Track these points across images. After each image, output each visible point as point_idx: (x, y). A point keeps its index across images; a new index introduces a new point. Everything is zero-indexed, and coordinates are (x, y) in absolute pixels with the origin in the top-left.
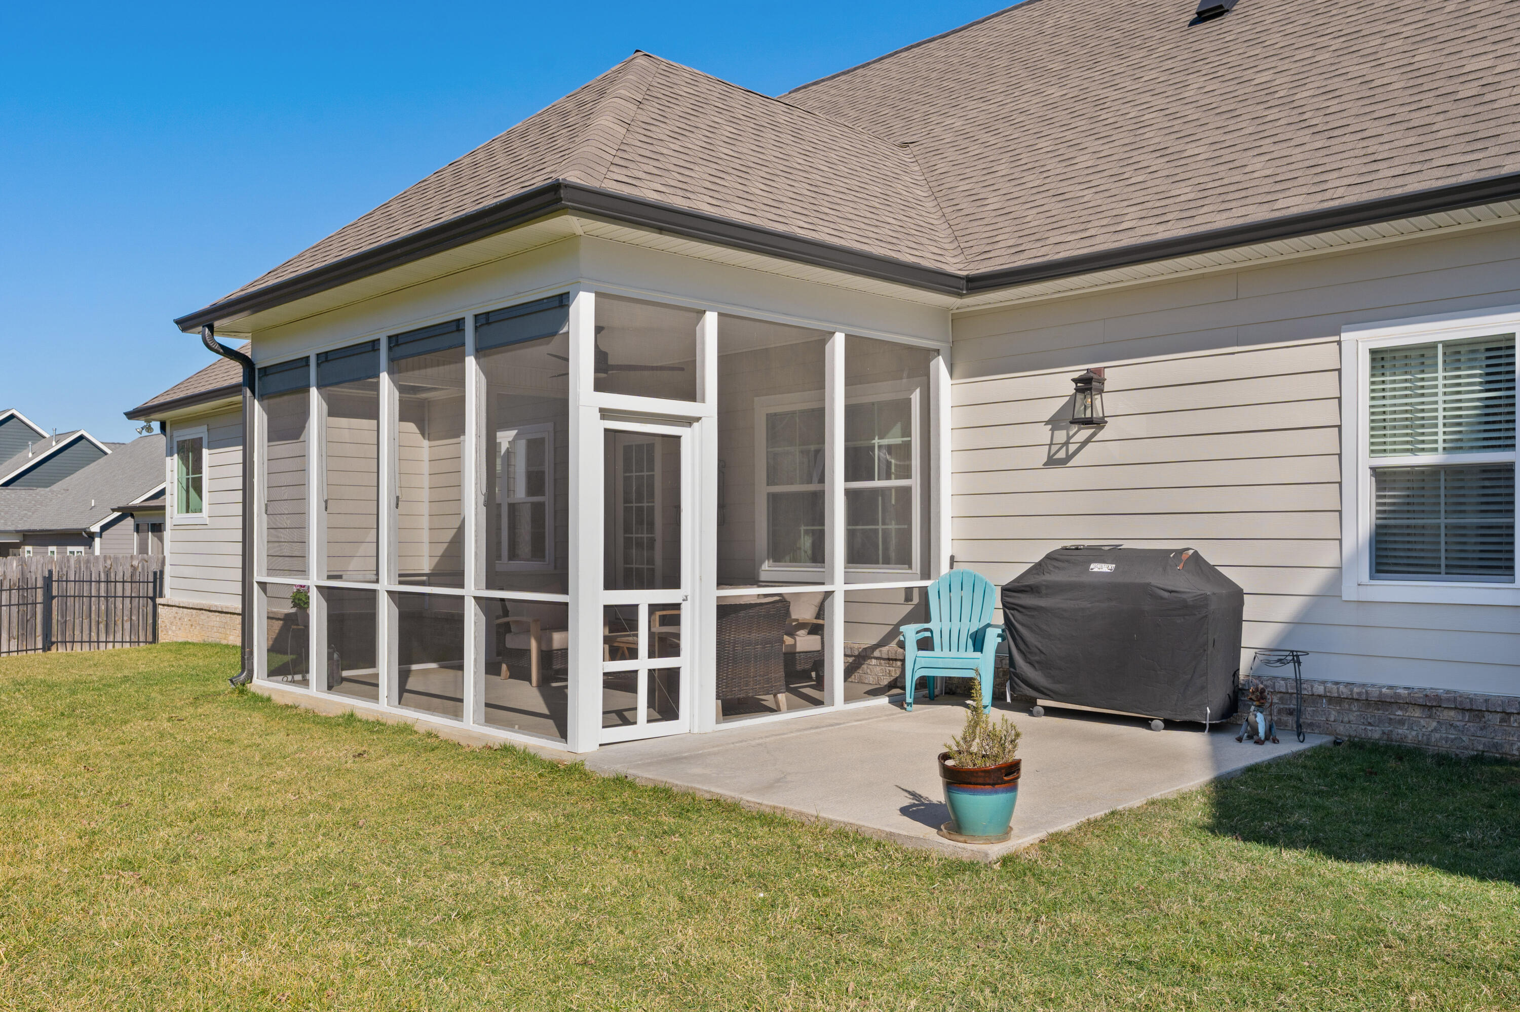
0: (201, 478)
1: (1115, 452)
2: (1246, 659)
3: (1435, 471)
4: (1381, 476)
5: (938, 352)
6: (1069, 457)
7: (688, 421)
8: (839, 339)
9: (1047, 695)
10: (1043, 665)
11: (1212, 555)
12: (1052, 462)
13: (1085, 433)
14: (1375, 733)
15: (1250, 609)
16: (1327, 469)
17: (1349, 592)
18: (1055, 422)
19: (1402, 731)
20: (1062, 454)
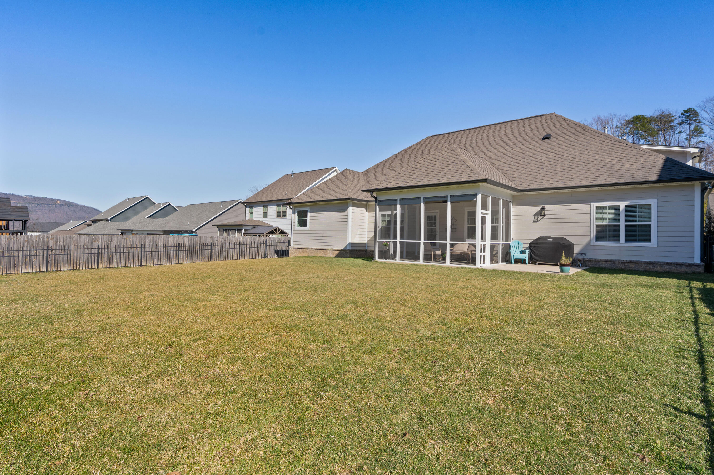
0: (307, 219)
1: (548, 221)
2: (574, 255)
3: (606, 225)
4: (597, 226)
5: (510, 202)
6: (538, 221)
7: (487, 214)
8: (502, 200)
9: (539, 261)
10: (539, 256)
11: (568, 238)
12: (534, 222)
13: (541, 217)
14: (597, 266)
15: (575, 247)
16: (588, 225)
17: (592, 244)
18: (535, 215)
19: (602, 265)
20: (536, 221)
